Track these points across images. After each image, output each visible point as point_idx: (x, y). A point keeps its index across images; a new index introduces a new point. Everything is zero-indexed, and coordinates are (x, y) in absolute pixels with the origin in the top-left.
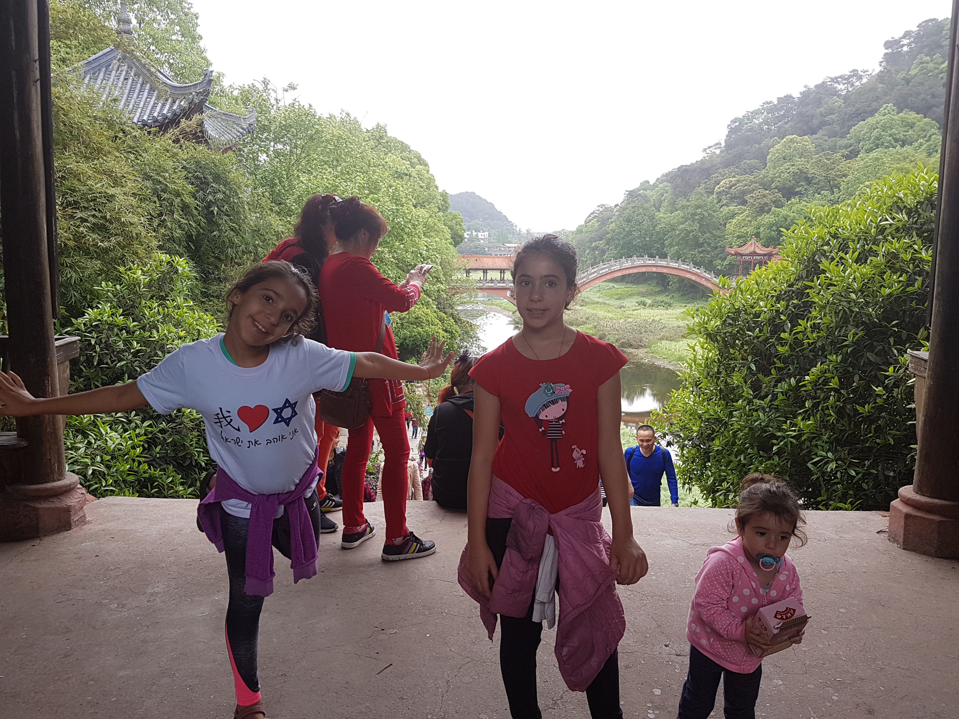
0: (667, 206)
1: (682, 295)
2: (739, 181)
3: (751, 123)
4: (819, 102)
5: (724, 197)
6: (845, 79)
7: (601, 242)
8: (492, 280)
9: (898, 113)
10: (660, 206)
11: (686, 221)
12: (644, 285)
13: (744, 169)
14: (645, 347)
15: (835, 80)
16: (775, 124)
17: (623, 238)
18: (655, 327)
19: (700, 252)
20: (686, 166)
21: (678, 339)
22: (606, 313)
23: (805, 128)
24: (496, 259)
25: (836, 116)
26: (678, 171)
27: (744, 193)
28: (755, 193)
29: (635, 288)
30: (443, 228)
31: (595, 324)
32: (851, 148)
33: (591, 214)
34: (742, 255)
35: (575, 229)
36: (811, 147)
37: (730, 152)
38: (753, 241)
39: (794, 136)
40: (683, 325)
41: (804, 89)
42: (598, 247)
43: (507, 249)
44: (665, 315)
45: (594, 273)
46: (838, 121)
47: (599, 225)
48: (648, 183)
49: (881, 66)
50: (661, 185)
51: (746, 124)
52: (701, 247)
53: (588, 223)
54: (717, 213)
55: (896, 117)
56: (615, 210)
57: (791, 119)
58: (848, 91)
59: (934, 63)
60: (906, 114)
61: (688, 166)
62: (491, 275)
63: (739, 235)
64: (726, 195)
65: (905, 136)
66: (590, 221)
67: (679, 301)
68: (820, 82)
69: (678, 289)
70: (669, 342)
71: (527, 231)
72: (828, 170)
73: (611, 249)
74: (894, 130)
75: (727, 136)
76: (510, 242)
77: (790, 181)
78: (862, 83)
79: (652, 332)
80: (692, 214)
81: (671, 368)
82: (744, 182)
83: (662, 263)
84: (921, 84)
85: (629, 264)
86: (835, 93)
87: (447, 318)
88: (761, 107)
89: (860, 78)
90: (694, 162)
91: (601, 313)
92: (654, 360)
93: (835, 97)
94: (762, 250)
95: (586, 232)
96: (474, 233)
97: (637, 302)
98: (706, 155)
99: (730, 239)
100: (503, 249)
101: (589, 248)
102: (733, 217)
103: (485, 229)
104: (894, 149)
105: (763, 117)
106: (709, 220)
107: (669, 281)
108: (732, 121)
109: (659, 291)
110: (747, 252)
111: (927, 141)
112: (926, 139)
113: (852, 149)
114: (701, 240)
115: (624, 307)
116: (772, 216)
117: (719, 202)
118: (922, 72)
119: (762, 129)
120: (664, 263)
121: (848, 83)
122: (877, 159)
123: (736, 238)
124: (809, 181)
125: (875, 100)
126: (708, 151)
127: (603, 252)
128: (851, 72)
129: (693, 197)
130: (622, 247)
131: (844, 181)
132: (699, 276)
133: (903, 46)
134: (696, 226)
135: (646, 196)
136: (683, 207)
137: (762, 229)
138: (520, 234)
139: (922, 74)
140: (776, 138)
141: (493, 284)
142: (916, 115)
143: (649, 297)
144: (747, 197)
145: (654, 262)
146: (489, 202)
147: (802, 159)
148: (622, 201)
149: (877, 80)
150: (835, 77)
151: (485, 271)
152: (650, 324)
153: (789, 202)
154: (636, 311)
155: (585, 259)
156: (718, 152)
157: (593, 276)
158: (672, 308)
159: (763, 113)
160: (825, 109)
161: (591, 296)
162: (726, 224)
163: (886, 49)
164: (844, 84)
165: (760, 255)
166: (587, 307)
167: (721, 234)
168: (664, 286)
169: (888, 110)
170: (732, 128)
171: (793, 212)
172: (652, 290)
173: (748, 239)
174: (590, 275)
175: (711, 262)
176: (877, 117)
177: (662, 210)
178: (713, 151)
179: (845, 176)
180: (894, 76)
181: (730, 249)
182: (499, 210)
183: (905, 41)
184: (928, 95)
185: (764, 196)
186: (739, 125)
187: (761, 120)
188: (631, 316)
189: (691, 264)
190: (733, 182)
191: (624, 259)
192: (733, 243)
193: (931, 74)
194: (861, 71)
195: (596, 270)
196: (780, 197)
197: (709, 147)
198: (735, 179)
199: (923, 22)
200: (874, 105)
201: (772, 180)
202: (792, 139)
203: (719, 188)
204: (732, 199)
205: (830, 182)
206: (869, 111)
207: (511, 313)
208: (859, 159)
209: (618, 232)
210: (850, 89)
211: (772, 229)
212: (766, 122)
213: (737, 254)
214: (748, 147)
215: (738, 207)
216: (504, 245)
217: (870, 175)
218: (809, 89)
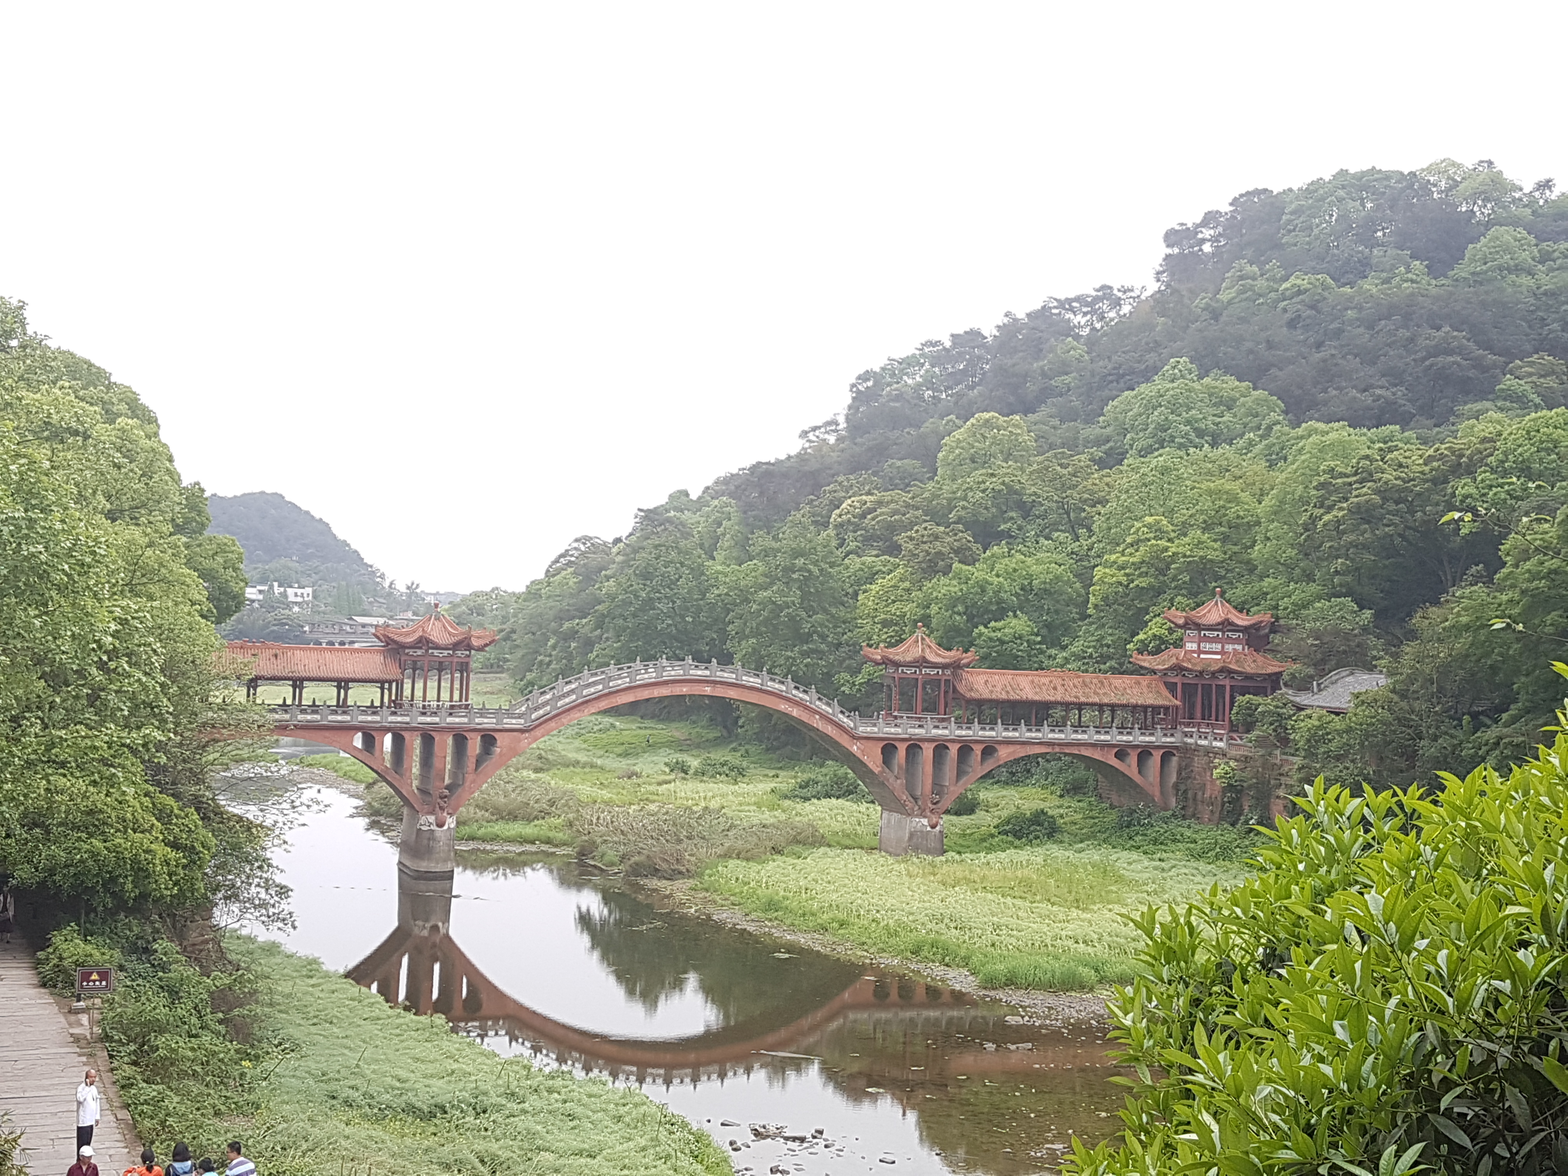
0: (730, 547)
1: (768, 750)
2: (880, 503)
3: (898, 383)
4: (1037, 349)
5: (851, 534)
6: (1087, 305)
7: (584, 621)
8: (314, 705)
9: (1200, 377)
10: (714, 547)
11: (772, 583)
12: (682, 724)
13: (891, 479)
14: (688, 874)
15: (1066, 304)
16: (947, 388)
17: (635, 616)
18: (711, 826)
19: (805, 654)
20: (768, 463)
21: (763, 857)
22: (595, 789)
23: (1012, 399)
24: (328, 655)
25: (1075, 378)
26: (752, 473)
27: (892, 528)
28: (917, 531)
29: (662, 731)
30: (183, 575)
31: (571, 816)
32: (1108, 445)
33: (562, 556)
34: (897, 664)
35: (524, 589)
36: (1027, 439)
37: (859, 440)
38: (919, 634)
39: (992, 414)
40: (772, 820)
41: (1006, 320)
42: (577, 632)
43: (360, 630)
44: (731, 797)
45: (568, 694)
46: (1079, 387)
47: (579, 582)
48: (687, 495)
49: (1158, 280)
50: (716, 502)
51: (889, 384)
52: (807, 643)
53: (554, 576)
54: (837, 569)
55: (1196, 386)
56: (615, 550)
57: (981, 380)
58: (1093, 329)
59: (1267, 279)
60: (1217, 380)
61: (773, 464)
62: (311, 693)
63: (885, 620)
64: (855, 532)
65: (1217, 424)
66: (558, 572)
67: (760, 763)
68: (1038, 306)
69: (759, 737)
70: (744, 864)
71: (408, 588)
72: (1064, 487)
73: (607, 639)
74: (1194, 412)
75: (850, 407)
76: (364, 614)
77: (986, 508)
78: (1122, 313)
79: (703, 838)
80: (786, 570)
81: (751, 928)
82: (892, 506)
83: (726, 675)
84: (1243, 320)
85: (649, 675)
86: (1069, 330)
87: (181, 809)
88: (917, 352)
89: (1117, 303)
90: (783, 457)
91: (585, 789)
92: (710, 909)
93: (1070, 339)
94: (939, 655)
95: (549, 597)
96: (277, 590)
97: (666, 764)
98: (807, 445)
99: (868, 628)
100: (348, 628)
101: (555, 632)
102: (871, 578)
103: (304, 581)
104: (1198, 451)
105: (922, 372)
106: (822, 584)
107: (739, 717)
108: (859, 378)
109: (716, 738)
110: (909, 658)
111: (1263, 437)
112: (1261, 432)
113: (1111, 448)
114: (806, 627)
115: (638, 775)
116: (955, 582)
117: (841, 545)
118: (1244, 296)
119: (921, 398)
120: (728, 676)
121: (1093, 312)
122: (1165, 471)
123: (879, 626)
124: (1026, 510)
125: (1151, 350)
126: (811, 436)
127: (589, 644)
128: (1098, 290)
129: (787, 532)
130: (633, 634)
131: (1099, 514)
132: (806, 708)
133: (1203, 241)
134: (794, 596)
135: (683, 524)
136: (766, 553)
137: (934, 609)
138: (390, 594)
139: (1246, 300)
140: (952, 417)
141: (318, 717)
142: (1237, 383)
143: (694, 752)
144: (901, 538)
145: (707, 673)
146: (317, 517)
147: (1010, 463)
148: (630, 530)
149: (1153, 308)
150: (1067, 299)
151: (298, 683)
152: (700, 818)
153: (988, 553)
154: (665, 786)
155: (548, 659)
156: (832, 439)
157: (567, 700)
158: (746, 780)
159: (923, 365)
160: (1049, 362)
161: (560, 747)
162: (857, 595)
163: (1168, 246)
164: (1085, 314)
165: (935, 666)
166: (551, 773)
167: (849, 616)
168: (725, 727)
169: (1180, 371)
170: (859, 392)
171: (998, 576)
172: (699, 735)
173: (907, 629)
174: (560, 698)
175: (828, 676)
176: (1159, 384)
177: (719, 555)
178: (821, 436)
179: (1103, 502)
180: (1186, 301)
181: (872, 650)
182: (341, 536)
183: (1207, 233)
184: (1258, 343)
185: (937, 537)
186: (874, 385)
187: (918, 379)
188: (655, 797)
189: (789, 680)
190: (868, 504)
191: (638, 664)
192: (875, 637)
193: (1261, 300)
194: (1119, 290)
195: (573, 686)
196: (969, 541)
197: (814, 429)
198: (872, 498)
199: (1242, 196)
200: (1151, 358)
201: (949, 504)
202: (987, 421)
203: (840, 516)
204: (869, 540)
205: (1068, 513)
206: (1141, 371)
207: (363, 786)
208: (1125, 468)
209: (623, 600)
210: (1098, 326)
211: (956, 610)
212: (928, 383)
213: (887, 662)
214: (897, 433)
215: (882, 558)
216: (351, 619)
217: (1152, 503)
218: (1016, 320)
